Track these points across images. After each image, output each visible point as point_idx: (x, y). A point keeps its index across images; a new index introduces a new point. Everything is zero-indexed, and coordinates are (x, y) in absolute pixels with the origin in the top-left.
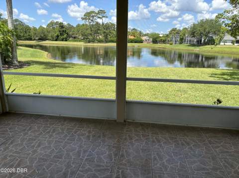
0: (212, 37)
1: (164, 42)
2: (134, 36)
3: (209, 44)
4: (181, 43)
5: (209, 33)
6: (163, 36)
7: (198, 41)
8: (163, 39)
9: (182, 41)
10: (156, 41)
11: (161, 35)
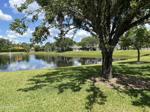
0: (68, 47)
1: (43, 50)
2: (23, 47)
3: (68, 51)
4: (53, 51)
5: (66, 45)
6: (42, 47)
7: (62, 49)
8: (42, 48)
9: (53, 49)
10: (38, 50)
11: (41, 47)
